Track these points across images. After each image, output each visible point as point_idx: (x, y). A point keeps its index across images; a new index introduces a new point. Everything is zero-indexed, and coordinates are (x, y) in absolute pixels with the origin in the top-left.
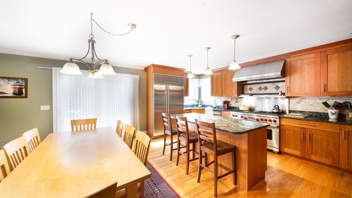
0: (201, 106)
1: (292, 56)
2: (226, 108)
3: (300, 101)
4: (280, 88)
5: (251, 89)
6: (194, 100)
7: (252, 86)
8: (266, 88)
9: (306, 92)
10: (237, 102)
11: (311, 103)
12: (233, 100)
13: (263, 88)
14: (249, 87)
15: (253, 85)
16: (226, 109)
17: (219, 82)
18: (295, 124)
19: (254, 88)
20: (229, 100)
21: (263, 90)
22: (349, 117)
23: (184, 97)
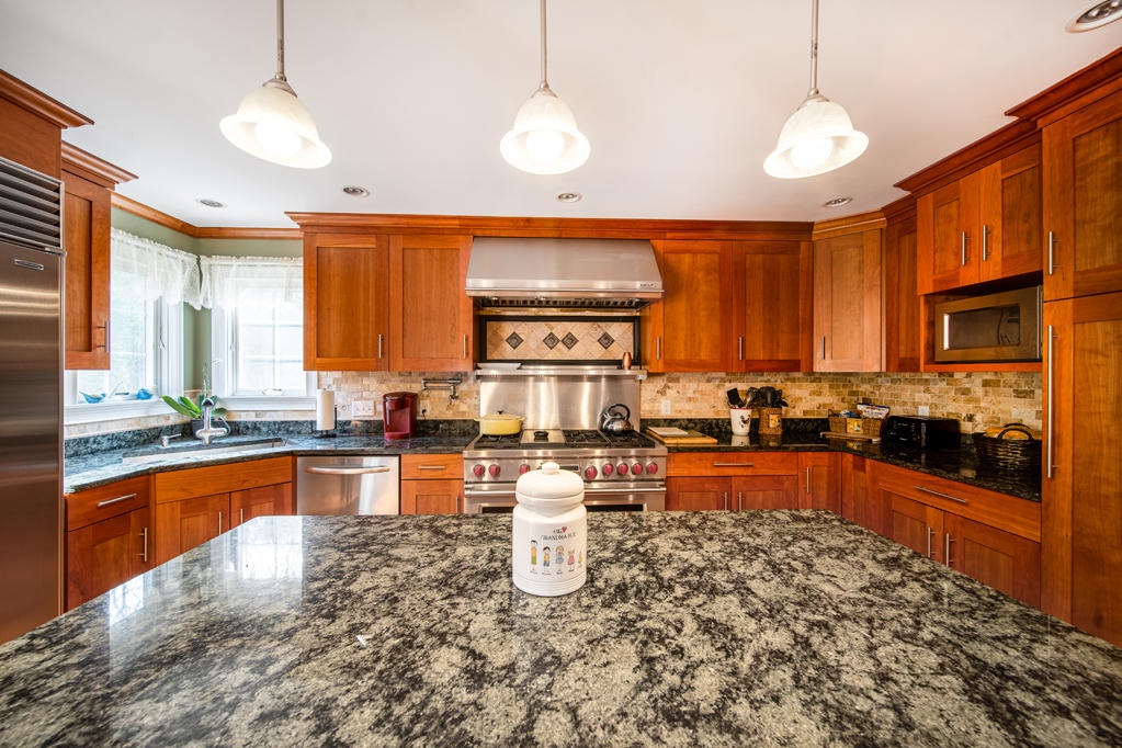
0: (222, 431)
1: (669, 235)
2: (408, 431)
3: (666, 387)
4: (613, 341)
5: (515, 340)
6: (149, 396)
7: (522, 329)
8: (570, 341)
9: (702, 358)
10: (454, 397)
11: (690, 394)
12: (433, 388)
13: (560, 337)
14: (508, 329)
15: (523, 324)
16: (405, 437)
17: (366, 289)
18: (706, 468)
19: (528, 337)
20: (416, 388)
21: (560, 345)
22: (771, 426)
23: (67, 375)
